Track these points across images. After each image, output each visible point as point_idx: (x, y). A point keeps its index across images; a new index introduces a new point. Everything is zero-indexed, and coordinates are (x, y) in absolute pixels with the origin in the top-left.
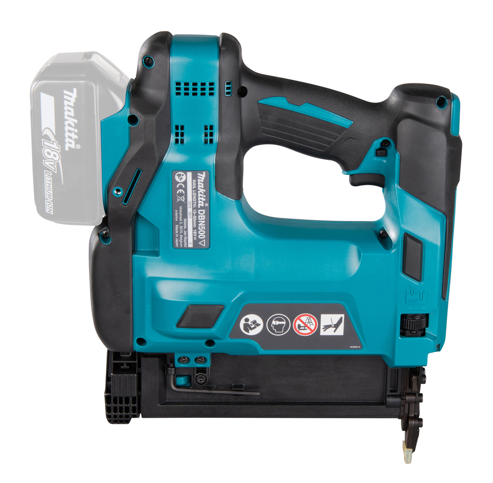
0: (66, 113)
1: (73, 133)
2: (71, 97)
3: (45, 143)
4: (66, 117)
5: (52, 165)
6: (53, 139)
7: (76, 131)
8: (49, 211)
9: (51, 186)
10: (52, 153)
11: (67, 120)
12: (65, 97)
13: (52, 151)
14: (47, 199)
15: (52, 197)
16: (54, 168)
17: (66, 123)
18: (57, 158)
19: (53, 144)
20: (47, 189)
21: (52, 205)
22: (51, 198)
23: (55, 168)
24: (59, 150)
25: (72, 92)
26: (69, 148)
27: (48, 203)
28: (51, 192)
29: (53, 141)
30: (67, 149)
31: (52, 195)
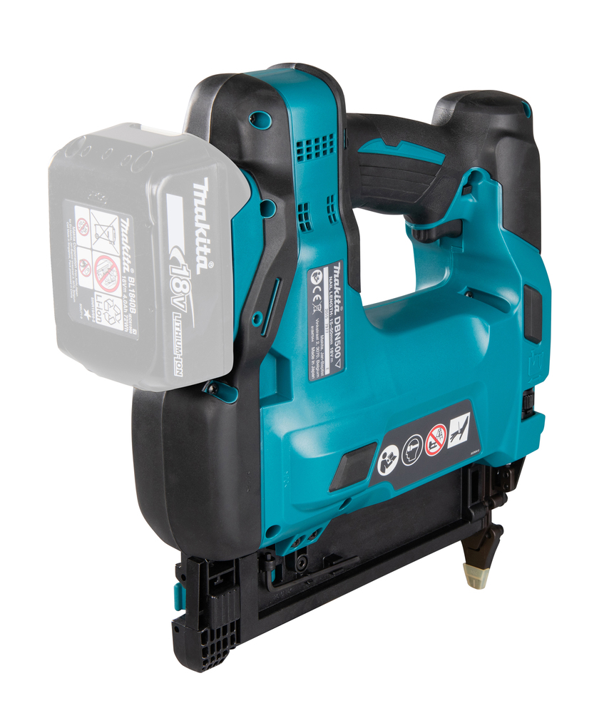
0: (197, 217)
1: (205, 246)
2: (201, 191)
3: (174, 271)
4: (197, 224)
5: (181, 302)
6: (182, 261)
7: (209, 242)
8: (178, 374)
9: (180, 334)
10: (182, 283)
11: (198, 228)
12: (196, 194)
13: (182, 280)
14: (176, 356)
15: (181, 351)
16: (183, 306)
17: (197, 233)
18: (186, 291)
19: (182, 269)
20: (176, 340)
21: (181, 362)
22: (180, 353)
23: (184, 304)
24: (189, 277)
25: (203, 183)
26: (201, 269)
27: (177, 362)
28: (181, 344)
29: (183, 265)
30: (198, 273)
31: (181, 347)
